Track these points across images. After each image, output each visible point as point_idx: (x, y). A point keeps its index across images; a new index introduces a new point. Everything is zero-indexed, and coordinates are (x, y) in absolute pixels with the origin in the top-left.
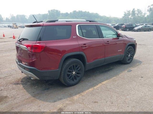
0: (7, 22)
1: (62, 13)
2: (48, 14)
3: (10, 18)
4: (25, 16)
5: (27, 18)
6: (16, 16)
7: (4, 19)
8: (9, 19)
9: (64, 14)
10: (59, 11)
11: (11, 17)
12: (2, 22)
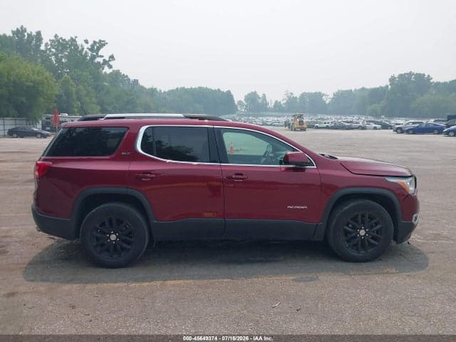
0: (276, 111)
1: (438, 84)
2: (390, 87)
3: (285, 102)
4: (323, 94)
5: (327, 102)
6: (298, 97)
7: (271, 105)
8: (281, 106)
9: (445, 84)
10: (429, 76)
11: (287, 98)
12: (265, 113)
